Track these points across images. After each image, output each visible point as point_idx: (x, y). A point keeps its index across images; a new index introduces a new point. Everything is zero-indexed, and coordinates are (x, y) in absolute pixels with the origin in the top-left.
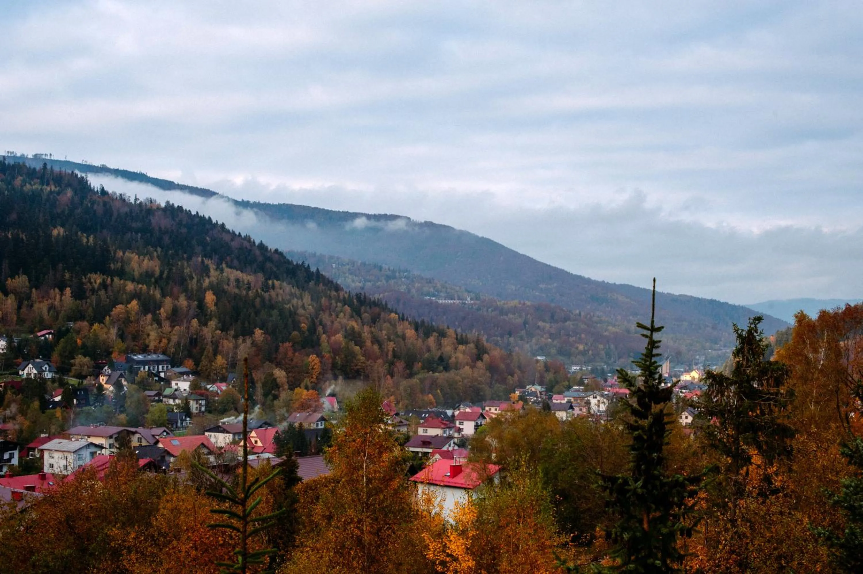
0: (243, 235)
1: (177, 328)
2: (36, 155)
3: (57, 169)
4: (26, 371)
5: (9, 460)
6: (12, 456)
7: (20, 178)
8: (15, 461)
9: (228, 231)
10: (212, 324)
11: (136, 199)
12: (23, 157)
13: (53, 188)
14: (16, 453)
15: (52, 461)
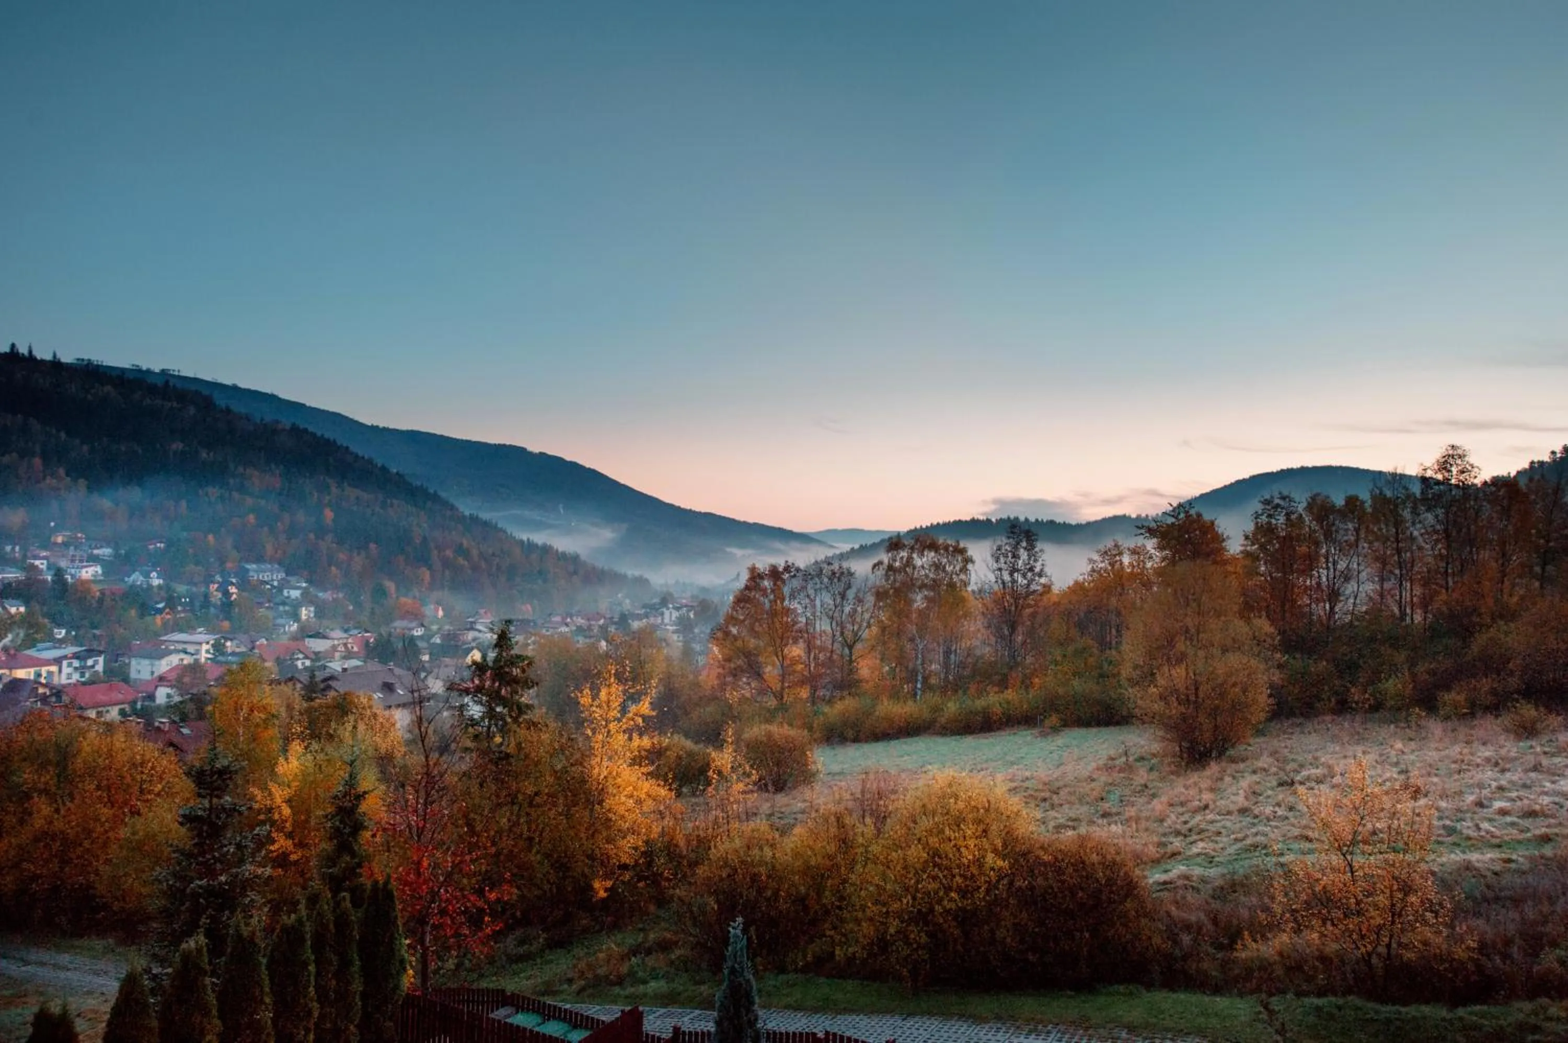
0: (366, 457)
1: (293, 541)
2: (163, 371)
3: (179, 385)
4: (132, 578)
5: (93, 667)
6: (96, 662)
7: (140, 393)
8: (100, 668)
9: (352, 453)
10: (329, 537)
11: (262, 420)
12: (149, 372)
13: (175, 404)
14: (101, 660)
15: (139, 668)
